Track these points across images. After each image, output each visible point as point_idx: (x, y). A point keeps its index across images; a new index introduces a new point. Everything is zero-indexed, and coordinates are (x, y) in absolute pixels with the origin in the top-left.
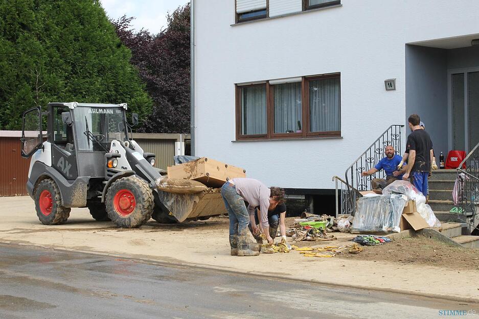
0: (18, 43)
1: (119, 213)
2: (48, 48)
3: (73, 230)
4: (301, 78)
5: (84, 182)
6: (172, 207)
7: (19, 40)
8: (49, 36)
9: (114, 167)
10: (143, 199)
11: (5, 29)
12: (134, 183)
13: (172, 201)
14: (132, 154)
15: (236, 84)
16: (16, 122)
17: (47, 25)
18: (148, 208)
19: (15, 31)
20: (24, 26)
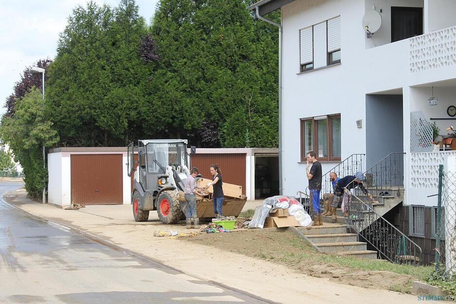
0: (238, 72)
1: (163, 214)
2: (264, 74)
3: (144, 225)
4: (326, 117)
5: (150, 194)
6: (185, 210)
7: (238, 69)
8: (266, 64)
9: (162, 184)
10: (173, 205)
11: (226, 61)
12: (169, 194)
13: (185, 207)
14: (179, 175)
15: (301, 119)
16: (231, 139)
17: (266, 54)
18: (176, 211)
19: (235, 62)
20: (244, 57)
